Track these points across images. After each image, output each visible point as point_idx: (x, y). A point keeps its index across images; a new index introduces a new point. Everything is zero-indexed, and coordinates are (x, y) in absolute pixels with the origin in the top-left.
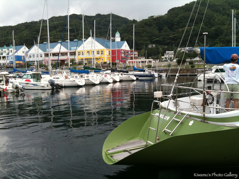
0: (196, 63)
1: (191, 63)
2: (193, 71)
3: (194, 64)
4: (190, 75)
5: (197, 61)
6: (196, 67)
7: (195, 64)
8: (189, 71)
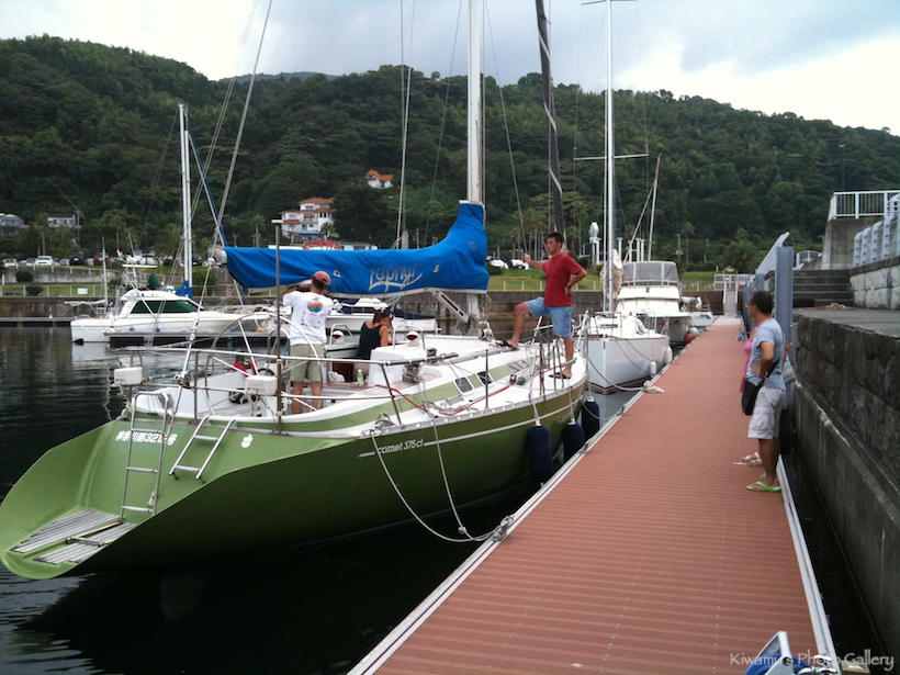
0: (46, 279)
1: (23, 276)
2: (36, 309)
3: (35, 280)
4: (26, 324)
5: (47, 270)
6: (48, 294)
7: (40, 280)
8: (21, 309)
